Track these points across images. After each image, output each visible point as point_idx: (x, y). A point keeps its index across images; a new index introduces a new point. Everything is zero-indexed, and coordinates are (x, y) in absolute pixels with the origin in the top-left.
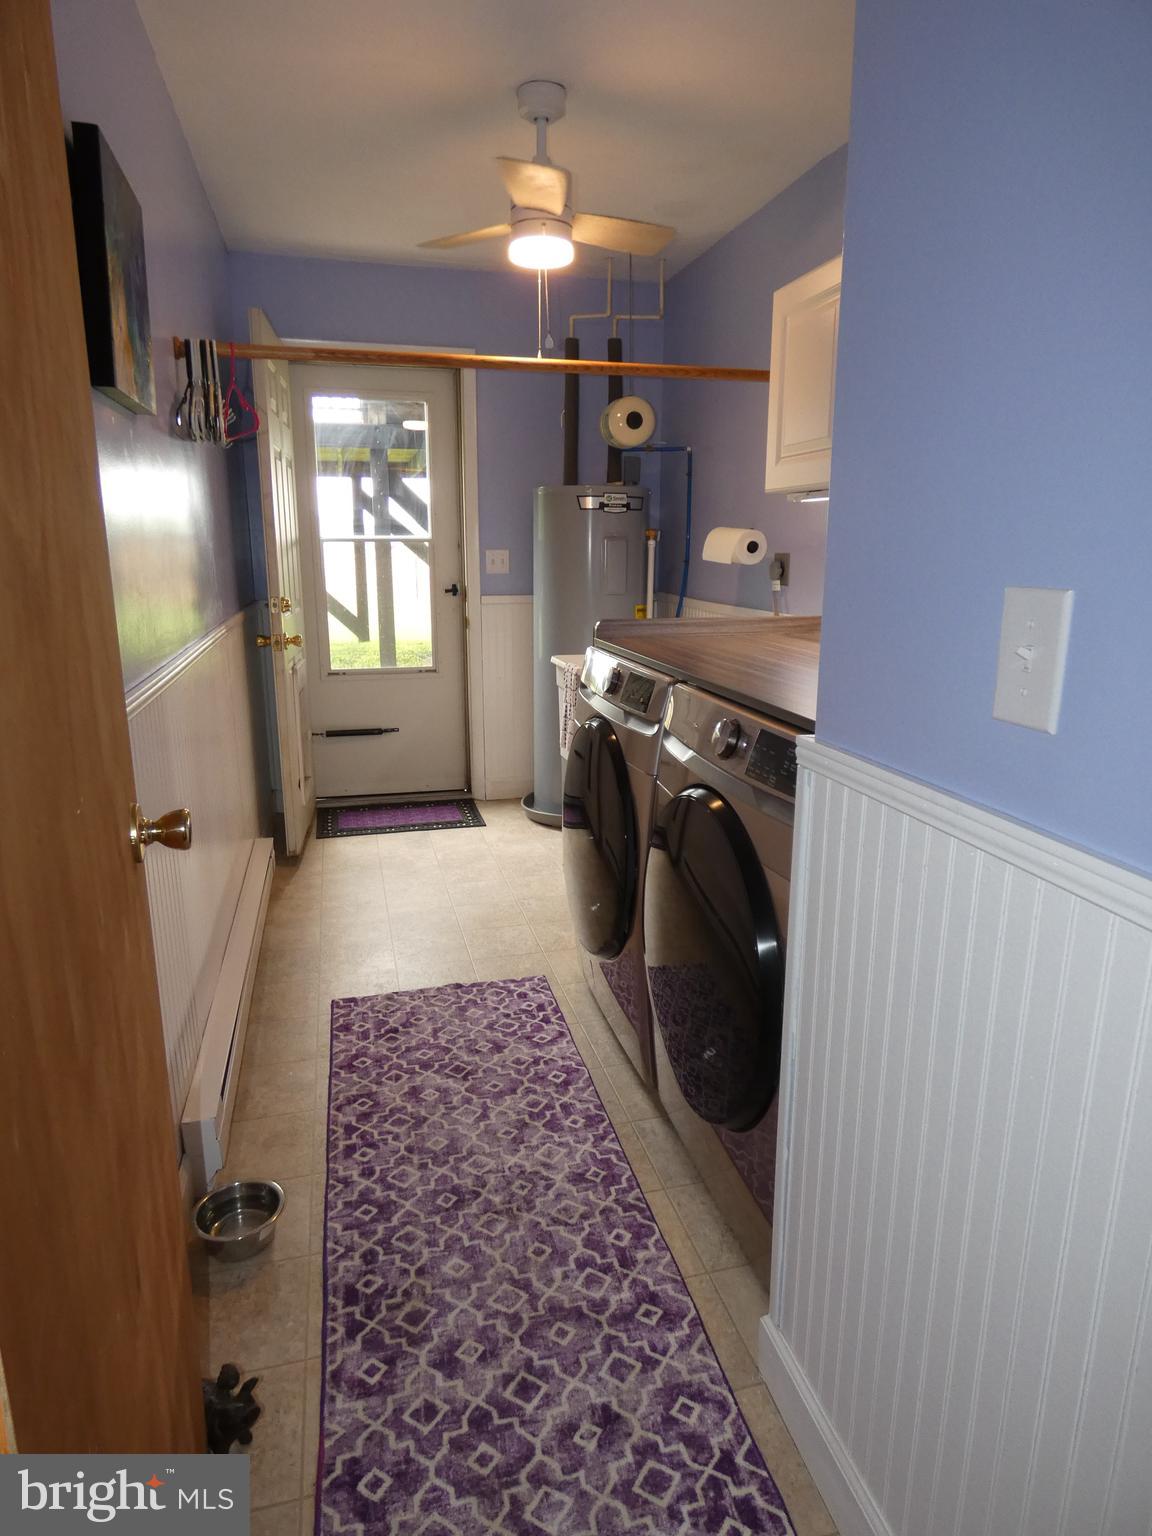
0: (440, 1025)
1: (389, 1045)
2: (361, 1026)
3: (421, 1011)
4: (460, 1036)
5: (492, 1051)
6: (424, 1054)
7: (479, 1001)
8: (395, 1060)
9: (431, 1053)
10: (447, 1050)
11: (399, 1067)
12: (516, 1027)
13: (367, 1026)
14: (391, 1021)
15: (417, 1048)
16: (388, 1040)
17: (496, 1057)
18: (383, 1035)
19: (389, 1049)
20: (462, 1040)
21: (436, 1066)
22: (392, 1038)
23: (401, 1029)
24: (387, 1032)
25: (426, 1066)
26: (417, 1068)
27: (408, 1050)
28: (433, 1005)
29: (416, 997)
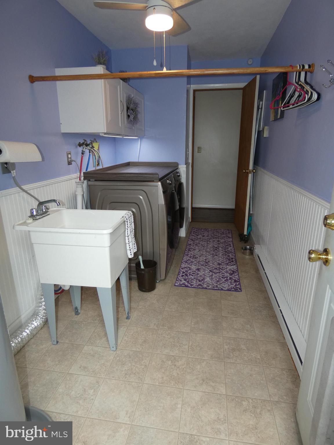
0: (211, 277)
1: (224, 275)
2: (232, 281)
3: (215, 281)
4: (206, 273)
5: (200, 269)
6: (216, 271)
7: (198, 281)
8: (223, 271)
9: (214, 271)
10: (210, 271)
11: (222, 270)
12: (192, 273)
13: (230, 281)
14: (224, 281)
15: (217, 273)
16: (225, 276)
17: (200, 267)
18: (226, 277)
19: (224, 274)
20: (206, 272)
21: (213, 268)
22: (223, 276)
23: (221, 278)
24: (225, 278)
25: (216, 269)
26: (218, 269)
27: (220, 273)
28: (211, 283)
29: (216, 286)
